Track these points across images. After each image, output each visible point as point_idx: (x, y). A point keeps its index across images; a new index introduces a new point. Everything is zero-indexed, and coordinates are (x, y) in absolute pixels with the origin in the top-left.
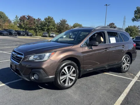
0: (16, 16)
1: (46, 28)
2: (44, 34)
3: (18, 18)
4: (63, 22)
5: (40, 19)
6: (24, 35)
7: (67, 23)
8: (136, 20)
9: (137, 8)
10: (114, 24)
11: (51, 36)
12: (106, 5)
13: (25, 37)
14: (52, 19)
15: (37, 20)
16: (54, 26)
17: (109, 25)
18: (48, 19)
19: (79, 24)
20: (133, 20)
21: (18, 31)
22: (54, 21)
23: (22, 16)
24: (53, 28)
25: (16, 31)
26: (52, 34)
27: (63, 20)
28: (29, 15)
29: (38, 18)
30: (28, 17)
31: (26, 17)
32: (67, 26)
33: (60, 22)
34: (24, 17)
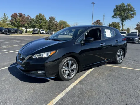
0: (4, 14)
1: (38, 25)
2: (34, 31)
3: (6, 15)
4: (52, 19)
5: (30, 17)
6: (14, 33)
7: (55, 20)
8: (115, 17)
9: (116, 6)
10: (100, 21)
11: (41, 32)
12: (93, 3)
13: (18, 35)
14: (43, 16)
15: (26, 17)
16: (46, 23)
17: (96, 22)
18: (40, 16)
19: (64, 21)
20: (113, 17)
21: (7, 29)
22: (45, 18)
23: (14, 13)
24: (45, 25)
25: (6, 29)
26: (42, 31)
27: (52, 17)
28: (21, 13)
29: (28, 16)
30: (19, 14)
31: (18, 14)
32: (56, 23)
33: (49, 19)
34: (16, 14)
